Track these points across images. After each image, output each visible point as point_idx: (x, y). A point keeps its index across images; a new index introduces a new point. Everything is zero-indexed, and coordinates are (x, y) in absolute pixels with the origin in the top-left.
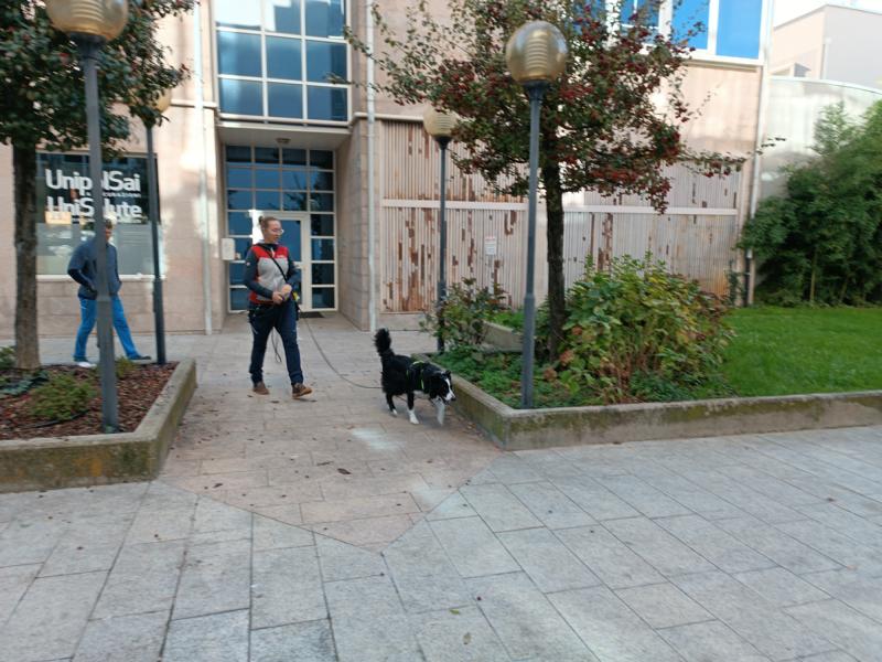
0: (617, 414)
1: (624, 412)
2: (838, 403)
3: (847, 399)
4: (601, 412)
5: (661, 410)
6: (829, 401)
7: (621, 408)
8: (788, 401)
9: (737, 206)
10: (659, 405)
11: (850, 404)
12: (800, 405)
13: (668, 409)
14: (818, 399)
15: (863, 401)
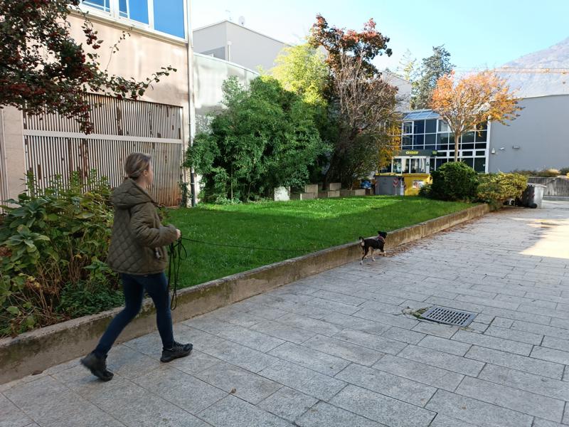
0: (33, 342)
1: (43, 338)
2: (241, 281)
3: (246, 277)
4: (12, 345)
5: (89, 324)
6: (235, 281)
7: (38, 333)
8: (205, 288)
9: (182, 137)
10: (86, 319)
11: (249, 280)
12: (215, 289)
13: (95, 322)
14: (227, 281)
15: (257, 276)
